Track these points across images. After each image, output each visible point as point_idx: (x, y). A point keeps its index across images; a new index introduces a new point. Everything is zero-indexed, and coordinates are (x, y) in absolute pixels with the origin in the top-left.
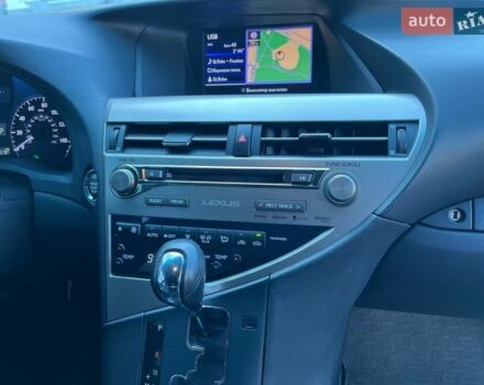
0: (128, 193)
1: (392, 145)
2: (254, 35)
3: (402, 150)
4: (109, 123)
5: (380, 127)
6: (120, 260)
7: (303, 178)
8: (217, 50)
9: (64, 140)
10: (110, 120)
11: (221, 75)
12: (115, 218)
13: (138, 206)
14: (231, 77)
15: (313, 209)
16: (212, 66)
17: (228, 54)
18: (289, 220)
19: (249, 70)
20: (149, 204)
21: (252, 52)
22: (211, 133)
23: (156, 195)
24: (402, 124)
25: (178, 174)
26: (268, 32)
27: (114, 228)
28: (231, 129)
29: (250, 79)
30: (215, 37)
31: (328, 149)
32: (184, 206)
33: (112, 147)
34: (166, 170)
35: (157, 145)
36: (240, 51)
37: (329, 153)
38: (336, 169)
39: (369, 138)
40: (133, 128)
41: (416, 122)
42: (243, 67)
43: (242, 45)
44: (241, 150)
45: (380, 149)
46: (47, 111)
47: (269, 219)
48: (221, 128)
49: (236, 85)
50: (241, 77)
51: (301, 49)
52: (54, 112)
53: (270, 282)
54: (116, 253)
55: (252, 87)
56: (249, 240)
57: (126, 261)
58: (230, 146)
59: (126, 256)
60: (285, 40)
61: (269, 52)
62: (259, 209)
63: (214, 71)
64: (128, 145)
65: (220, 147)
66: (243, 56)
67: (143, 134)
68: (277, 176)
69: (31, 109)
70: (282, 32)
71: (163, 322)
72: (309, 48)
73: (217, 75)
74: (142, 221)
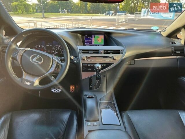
1: (121, 53)
2: (94, 36)
4: (79, 50)
5: (119, 51)
6: (84, 70)
8: (87, 38)
9: (63, 53)
12: (82, 63)
13: (86, 62)
16: (86, 41)
17: (89, 39)
19: (93, 42)
20: (88, 61)
21: (93, 39)
25: (91, 56)
26: (96, 36)
27: (82, 65)
29: (93, 43)
30: (86, 36)
32: (94, 61)
33: (81, 53)
35: (88, 53)
36: (91, 39)
38: (114, 56)
40: (83, 50)
41: (123, 50)
43: (92, 38)
45: (119, 53)
46: (60, 48)
48: (98, 50)
49: (91, 44)
51: (102, 39)
52: (61, 48)
53: (107, 70)
55: (93, 45)
56: (104, 65)
58: (100, 53)
60: (99, 37)
61: (96, 39)
62: (105, 61)
64: (83, 53)
65: (98, 53)
69: (54, 49)
71: (92, 78)
72: (103, 39)
73: (87, 43)
74: (87, 64)
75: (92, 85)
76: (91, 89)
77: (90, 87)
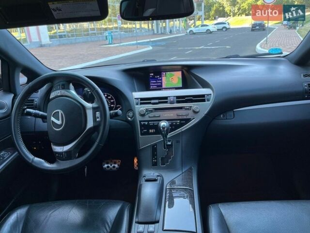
0: (143, 115)
1: (206, 99)
2: (164, 74)
3: (208, 100)
4: (135, 99)
5: (203, 96)
6: (142, 132)
7: (187, 108)
8: (153, 78)
9: (112, 106)
10: (136, 97)
11: (155, 85)
12: (140, 121)
13: (147, 118)
14: (158, 86)
15: (190, 115)
16: (152, 83)
17: (157, 79)
18: (185, 117)
19: (163, 84)
20: (150, 117)
21: (164, 79)
22: (164, 100)
23: (151, 115)
24: (208, 95)
25: (156, 109)
26: (168, 73)
27: (140, 124)
28: (169, 98)
29: (164, 86)
30: (153, 74)
31: (192, 101)
32: (159, 117)
33: (137, 104)
34: (153, 109)
35: (150, 103)
36: (160, 78)
37: (192, 102)
38: (195, 106)
39: (201, 98)
40: (142, 99)
41: (211, 94)
42: (161, 83)
43: (161, 76)
44: (172, 103)
45: (204, 101)
46: (107, 97)
47: (180, 118)
48: (166, 98)
49: (160, 88)
50: (161, 86)
51: (178, 78)
52: (109, 97)
53: (182, 132)
54: (141, 130)
55: (165, 89)
56: (176, 123)
57: (145, 132)
58: (169, 102)
59: (144, 131)
60: (174, 75)
61: (169, 78)
62: (177, 115)
63: (152, 84)
64: (141, 104)
65: (166, 102)
66: (161, 80)
67: (144, 101)
68: (181, 108)
70: (173, 73)
71: (156, 145)
72: (181, 77)
73: (153, 86)
74: (148, 121)
75: (156, 159)
76: (155, 165)
77: (153, 162)
